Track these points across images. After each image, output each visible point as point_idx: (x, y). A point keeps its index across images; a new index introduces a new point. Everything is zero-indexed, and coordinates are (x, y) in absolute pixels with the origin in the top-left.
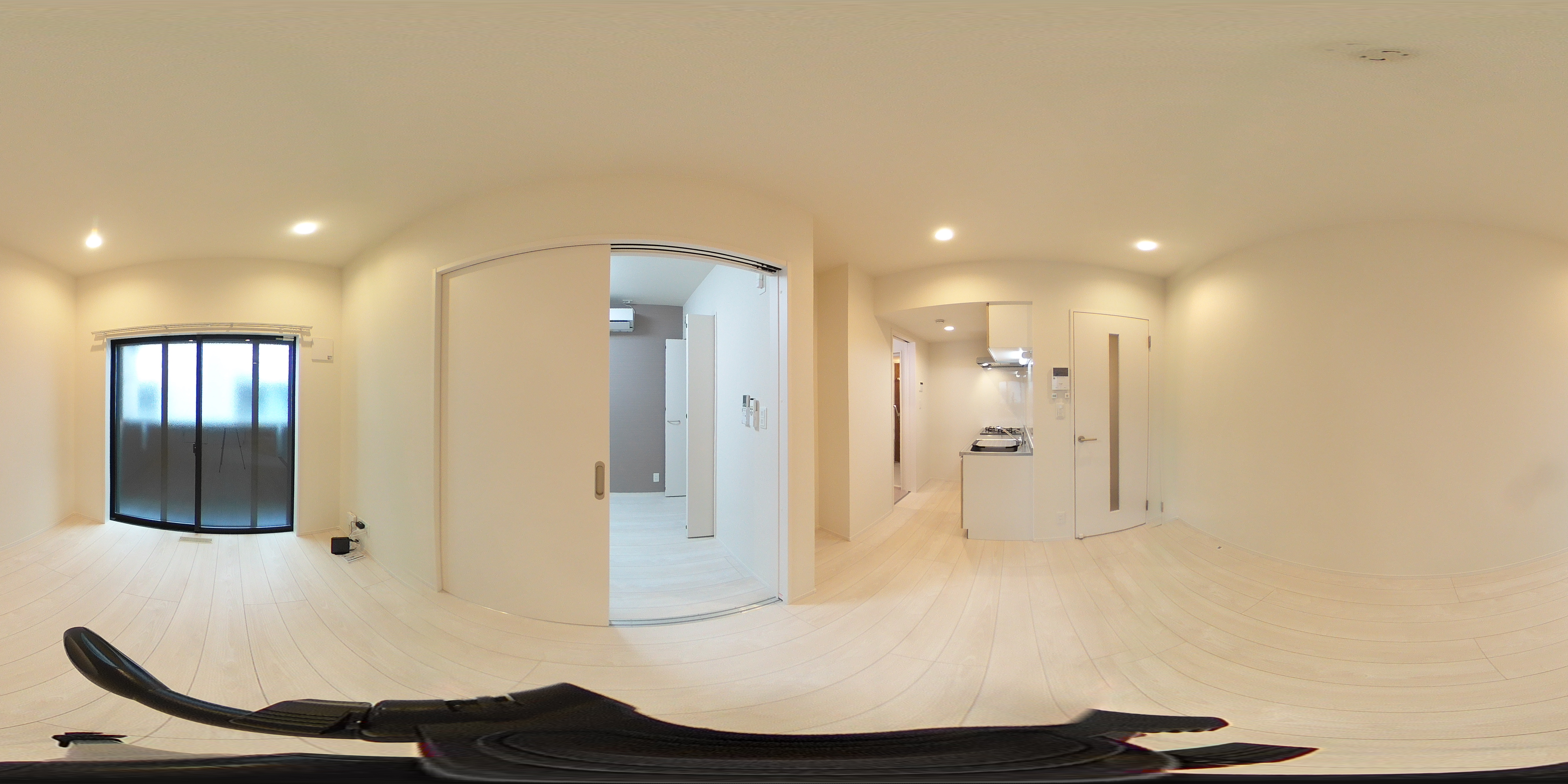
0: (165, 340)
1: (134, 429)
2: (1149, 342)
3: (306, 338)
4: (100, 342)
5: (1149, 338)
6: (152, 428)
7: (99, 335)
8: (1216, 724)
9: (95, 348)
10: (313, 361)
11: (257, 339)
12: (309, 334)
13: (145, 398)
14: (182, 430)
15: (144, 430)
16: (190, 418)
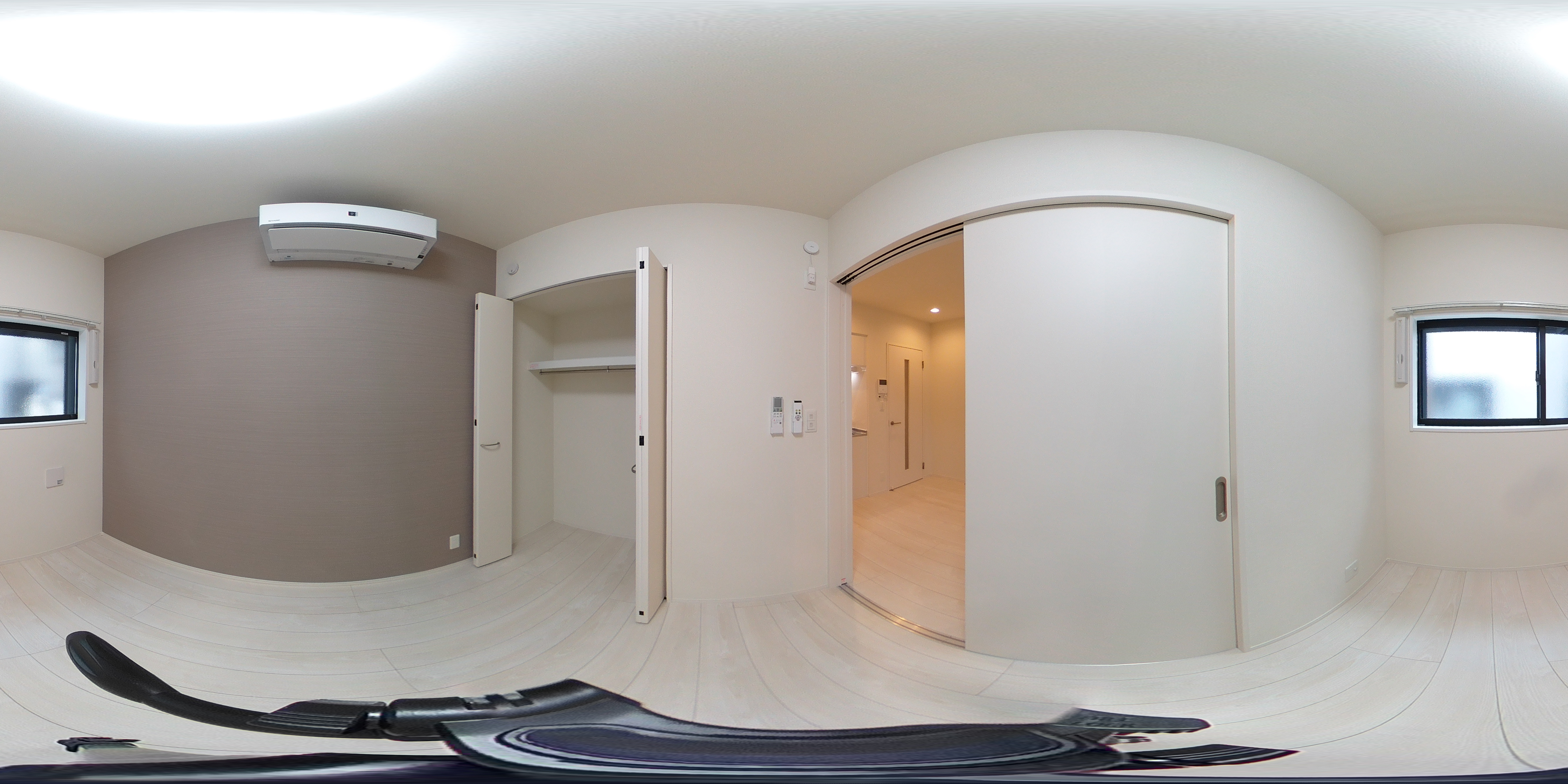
2: (923, 365)
5: (923, 362)
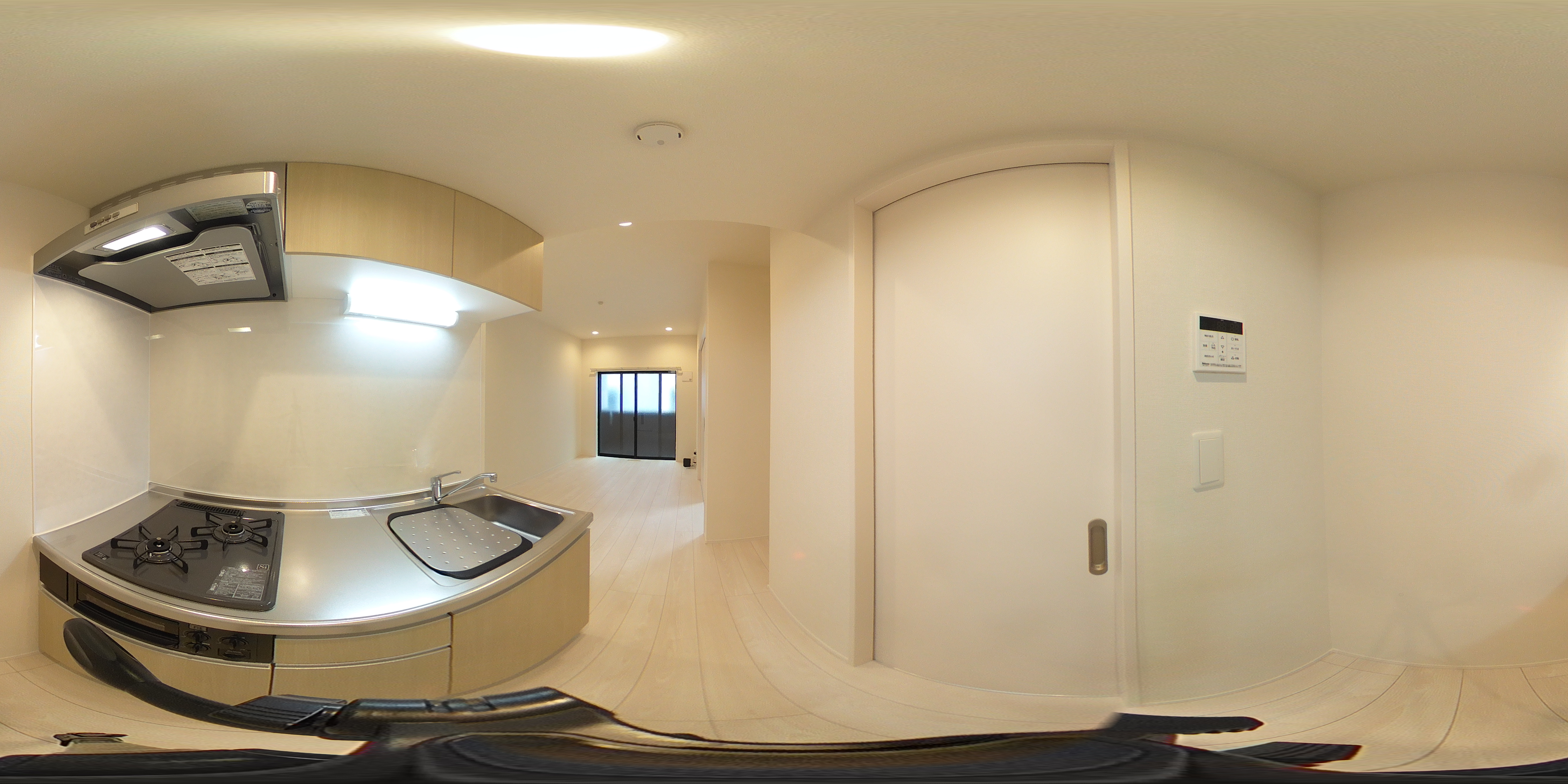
0: (621, 373)
1: (607, 414)
3: (679, 372)
4: (593, 373)
6: (615, 414)
7: (593, 370)
8: (1252, 724)
9: (591, 375)
10: (683, 381)
11: (660, 373)
12: (681, 370)
13: (611, 400)
14: (628, 415)
15: (611, 414)
16: (632, 409)
